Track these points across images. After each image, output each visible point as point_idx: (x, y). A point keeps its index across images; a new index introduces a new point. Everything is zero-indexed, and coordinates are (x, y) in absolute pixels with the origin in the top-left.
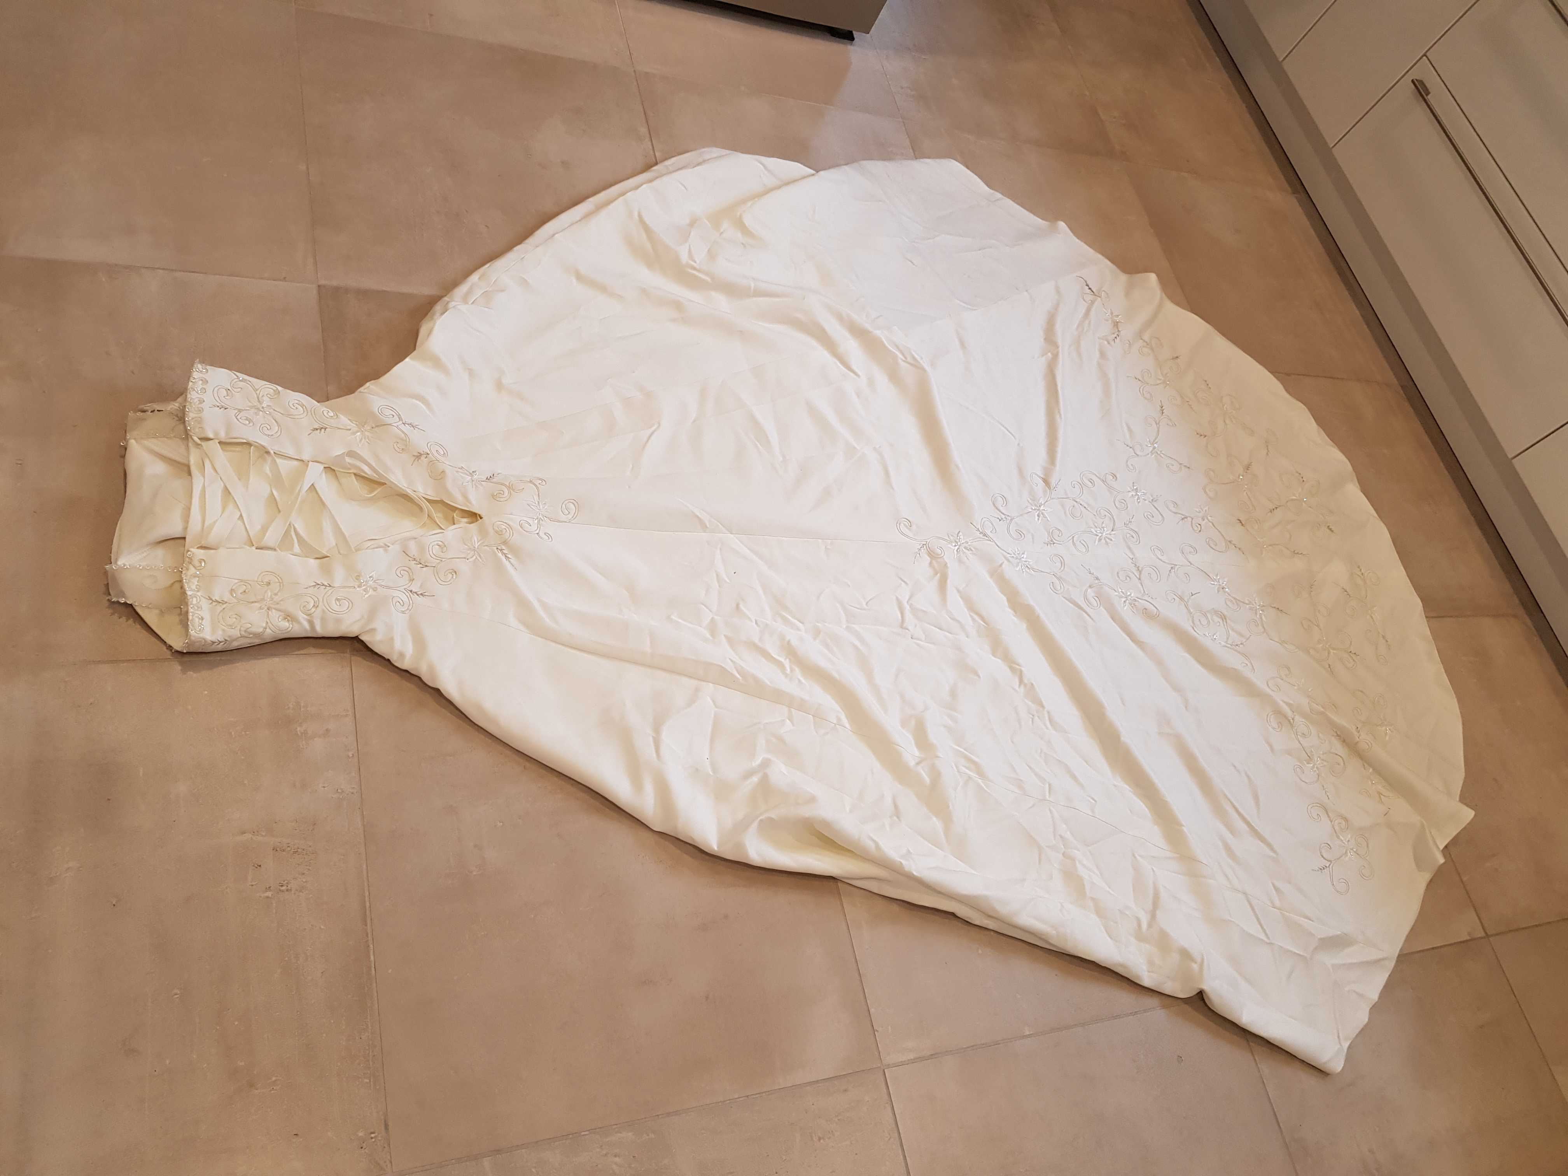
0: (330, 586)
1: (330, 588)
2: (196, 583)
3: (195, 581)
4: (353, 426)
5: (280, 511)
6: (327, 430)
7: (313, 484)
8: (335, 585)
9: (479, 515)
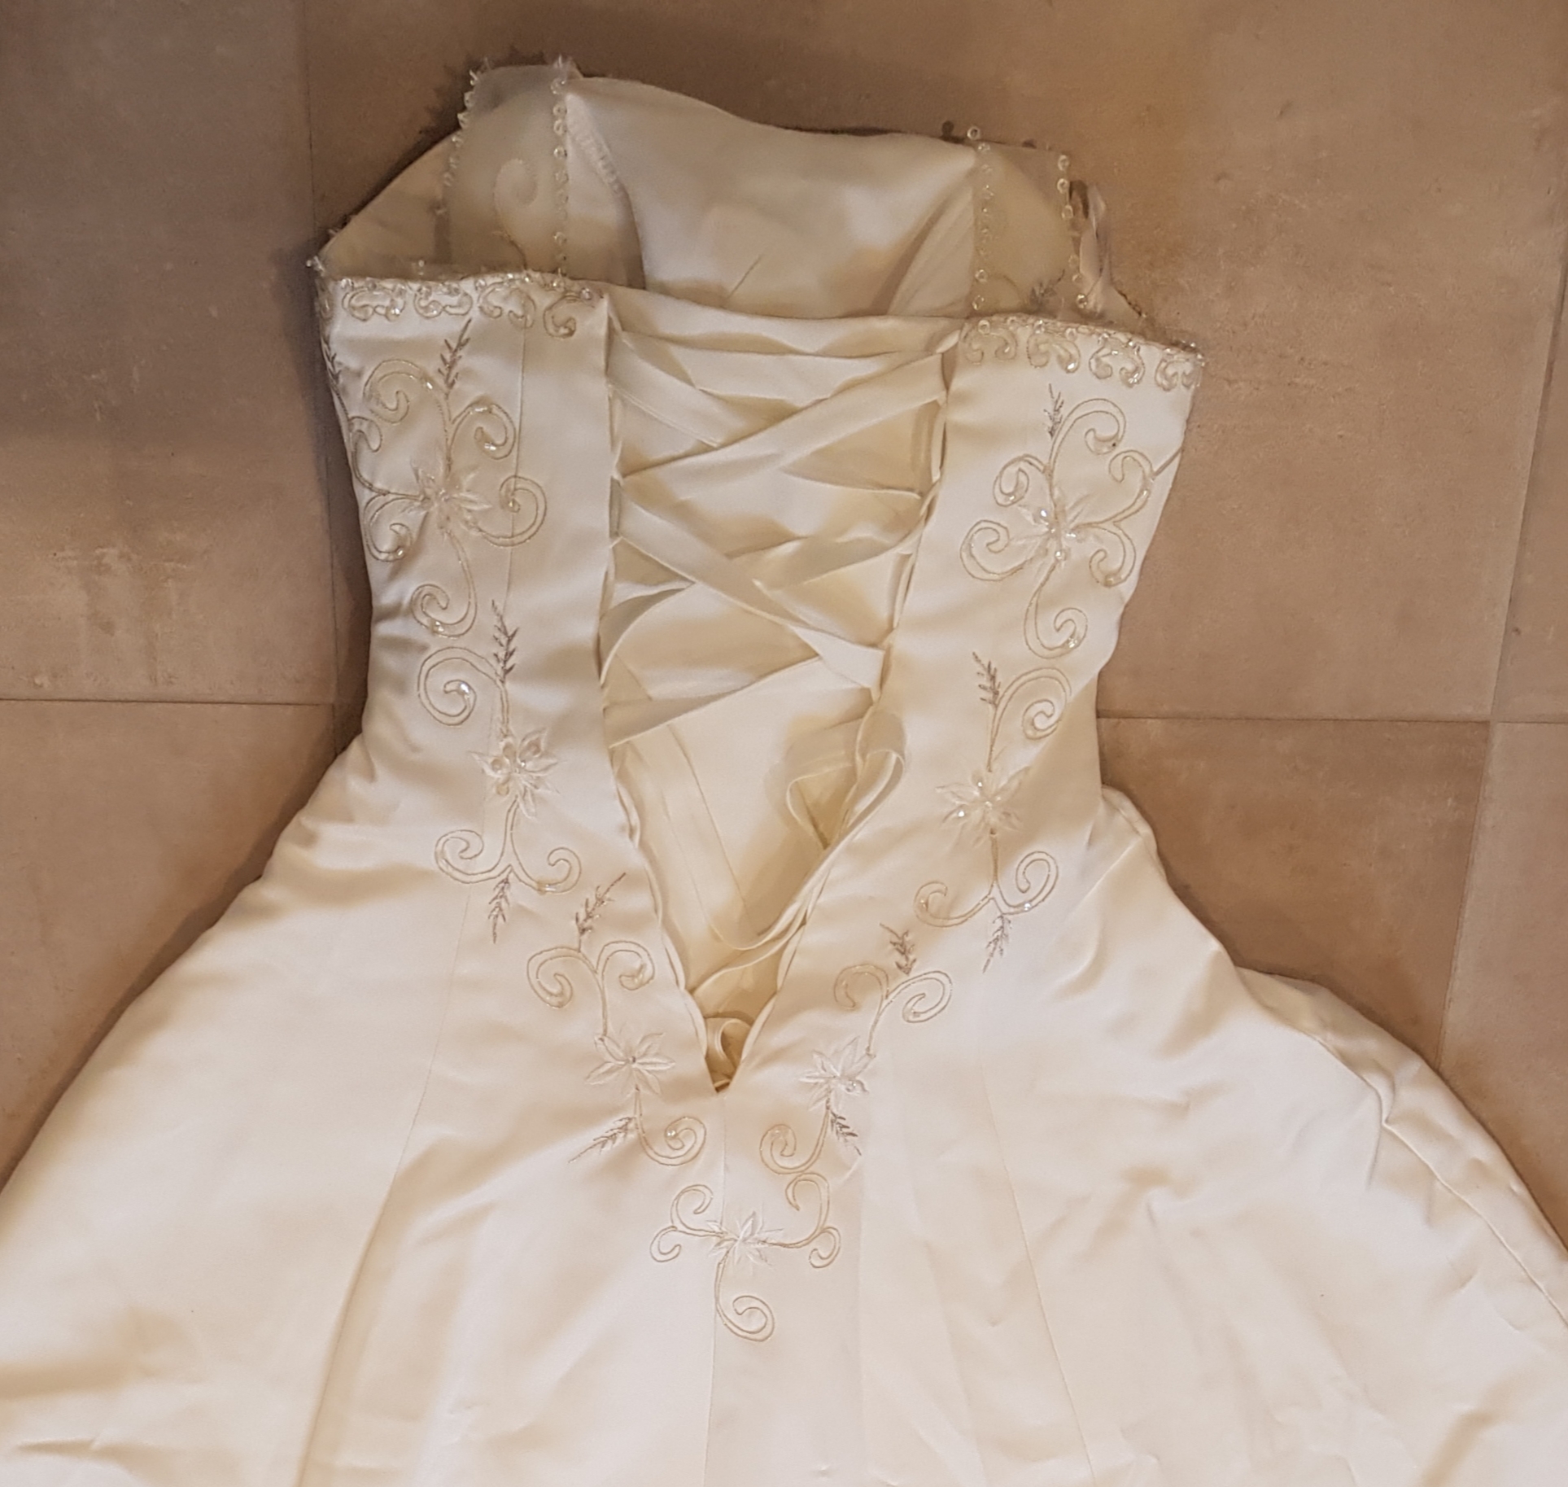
0: (507, 671)
1: (500, 672)
2: (507, 309)
3: (513, 306)
4: (1003, 778)
5: (730, 556)
6: (990, 707)
7: (817, 655)
8: (508, 684)
9: (727, 1084)
